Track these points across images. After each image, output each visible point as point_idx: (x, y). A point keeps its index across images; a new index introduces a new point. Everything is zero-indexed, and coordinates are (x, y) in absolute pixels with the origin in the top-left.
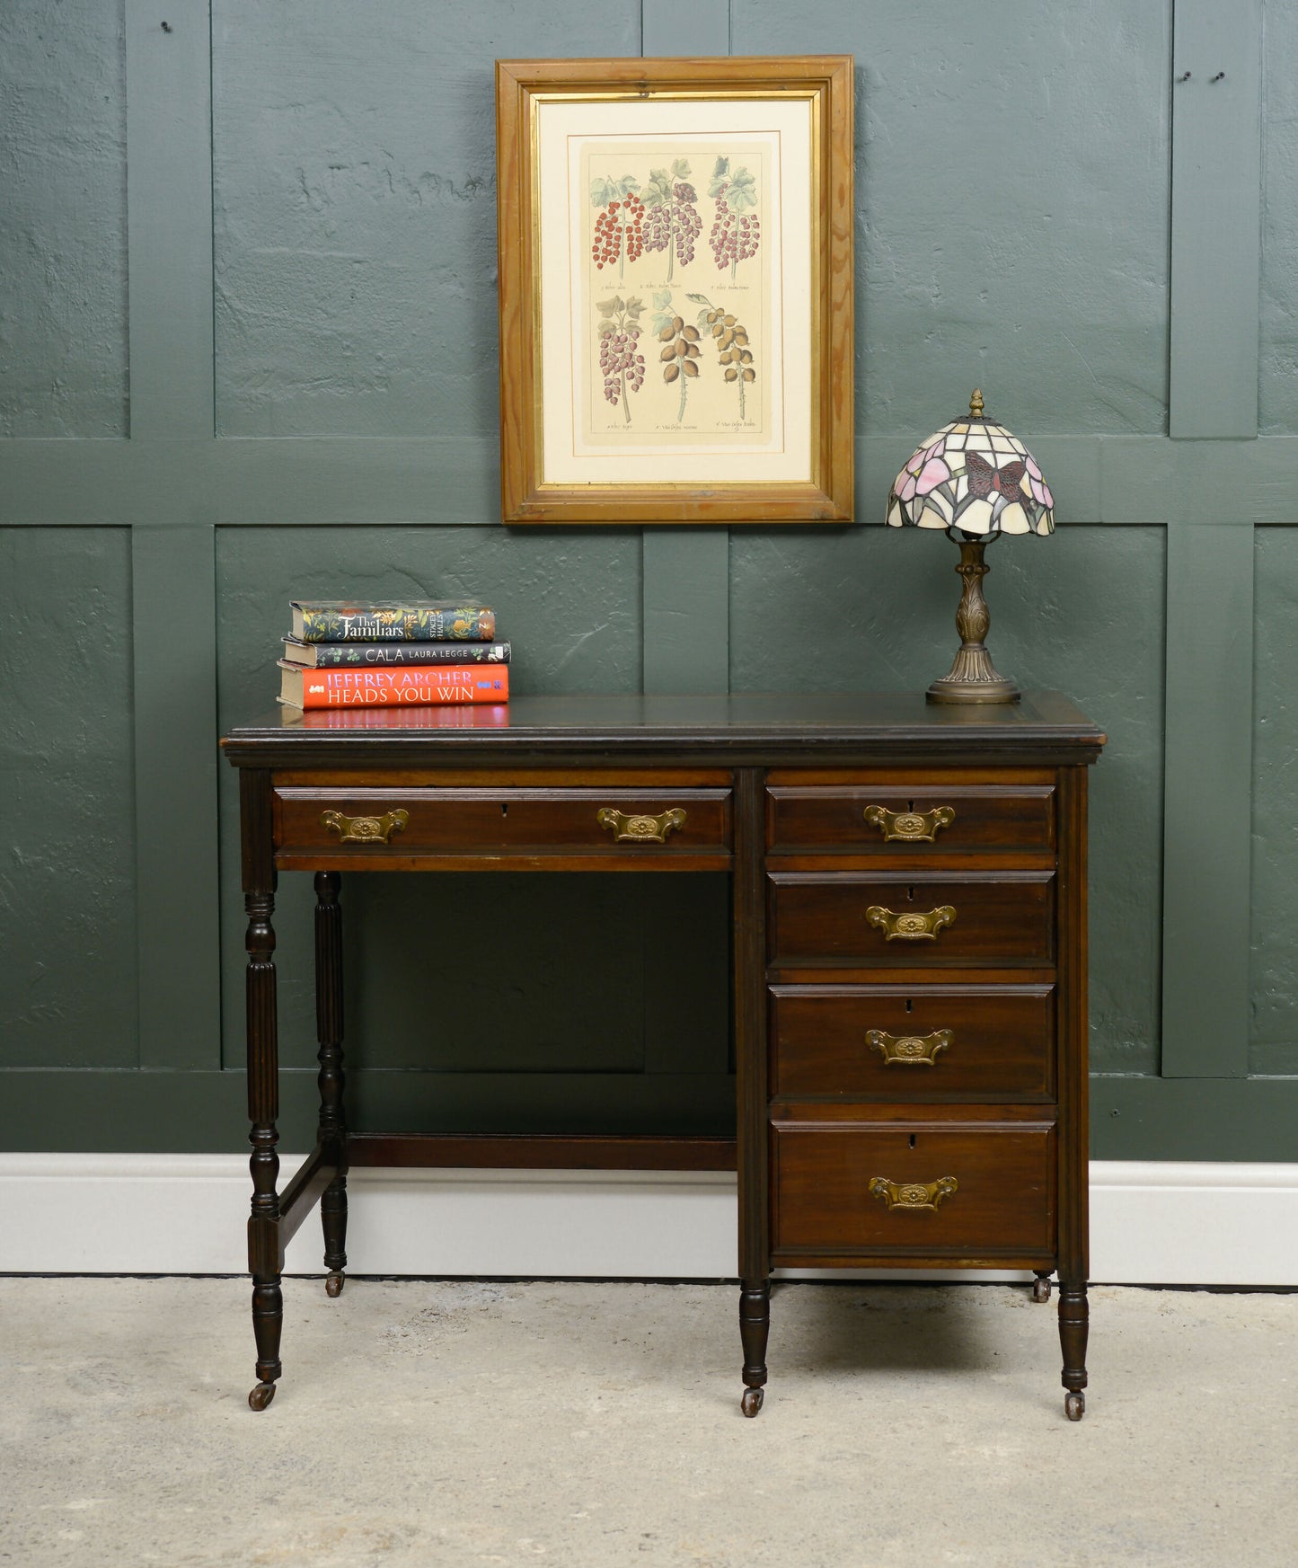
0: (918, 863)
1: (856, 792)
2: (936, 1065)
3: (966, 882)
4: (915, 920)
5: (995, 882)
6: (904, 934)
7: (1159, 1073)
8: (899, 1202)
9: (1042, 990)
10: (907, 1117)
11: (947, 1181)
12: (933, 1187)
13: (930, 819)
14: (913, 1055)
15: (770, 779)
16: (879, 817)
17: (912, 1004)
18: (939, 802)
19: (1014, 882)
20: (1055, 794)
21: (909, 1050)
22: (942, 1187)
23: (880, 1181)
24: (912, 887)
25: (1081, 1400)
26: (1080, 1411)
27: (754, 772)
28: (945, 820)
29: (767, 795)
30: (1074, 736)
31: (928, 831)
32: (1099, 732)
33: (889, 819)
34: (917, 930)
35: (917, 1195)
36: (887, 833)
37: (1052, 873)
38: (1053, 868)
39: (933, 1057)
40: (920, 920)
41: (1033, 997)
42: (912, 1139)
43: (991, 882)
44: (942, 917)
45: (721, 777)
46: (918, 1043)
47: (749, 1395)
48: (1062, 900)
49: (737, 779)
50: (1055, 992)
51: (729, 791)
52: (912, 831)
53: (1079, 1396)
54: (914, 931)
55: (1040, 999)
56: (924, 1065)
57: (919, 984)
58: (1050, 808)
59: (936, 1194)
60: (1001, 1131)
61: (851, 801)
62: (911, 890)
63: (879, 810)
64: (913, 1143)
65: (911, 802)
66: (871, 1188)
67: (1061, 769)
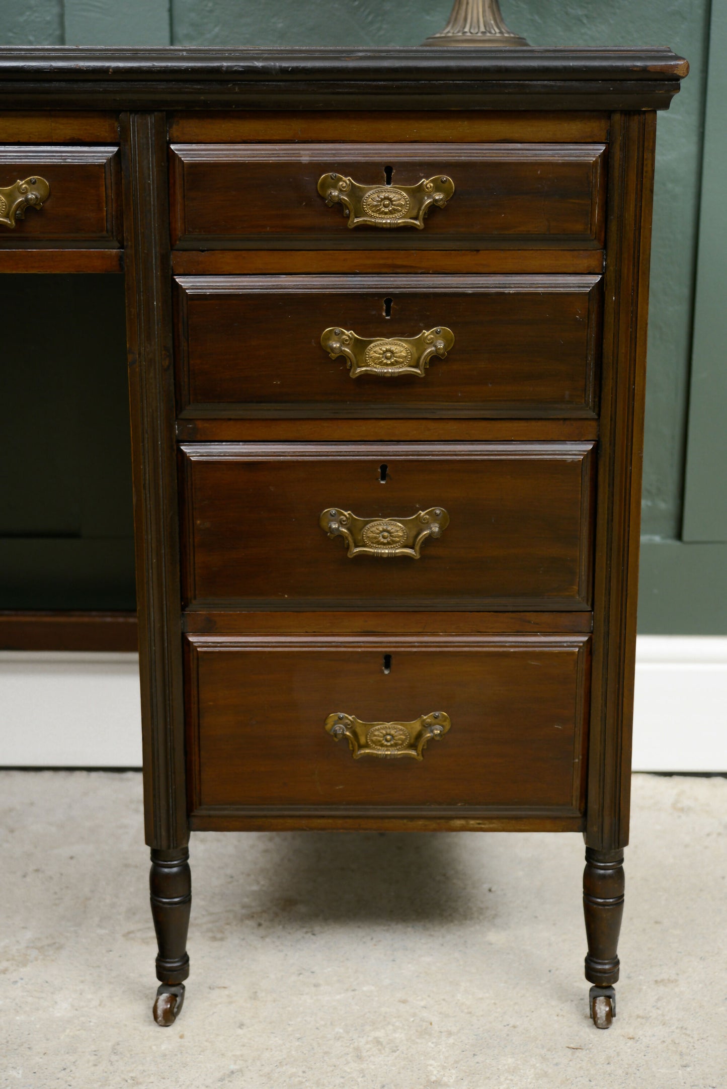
0: (399, 262)
1: (306, 153)
2: (423, 557)
3: (470, 291)
4: (393, 348)
5: (512, 291)
6: (378, 369)
7: (679, 536)
8: (367, 746)
9: (578, 450)
10: (379, 629)
11: (436, 718)
12: (416, 725)
13: (417, 194)
14: (388, 543)
15: (175, 131)
16: (341, 191)
17: (388, 471)
18: (431, 168)
19: (540, 290)
20: (606, 157)
21: (384, 537)
22: (427, 726)
23: (340, 719)
24: (389, 299)
25: (609, 998)
26: (611, 1014)
27: (150, 120)
28: (438, 196)
29: (172, 155)
30: (639, 64)
31: (414, 213)
32: (677, 58)
33: (356, 195)
34: (397, 363)
35: (393, 736)
36: (352, 214)
37: (598, 278)
38: (597, 271)
39: (417, 548)
40: (400, 347)
41: (564, 461)
42: (387, 659)
43: (507, 291)
44: (432, 343)
45: (101, 127)
46: (396, 527)
47: (164, 996)
48: (610, 319)
49: (125, 130)
50: (595, 453)
51: (115, 149)
52: (391, 212)
53: (608, 993)
54: (392, 364)
55: (574, 463)
56: (405, 558)
57: (398, 442)
58: (598, 180)
59: (419, 736)
60: (512, 650)
61: (299, 165)
62: (388, 302)
63: (341, 179)
64: (387, 665)
65: (389, 168)
66: (328, 727)
67: (617, 117)
